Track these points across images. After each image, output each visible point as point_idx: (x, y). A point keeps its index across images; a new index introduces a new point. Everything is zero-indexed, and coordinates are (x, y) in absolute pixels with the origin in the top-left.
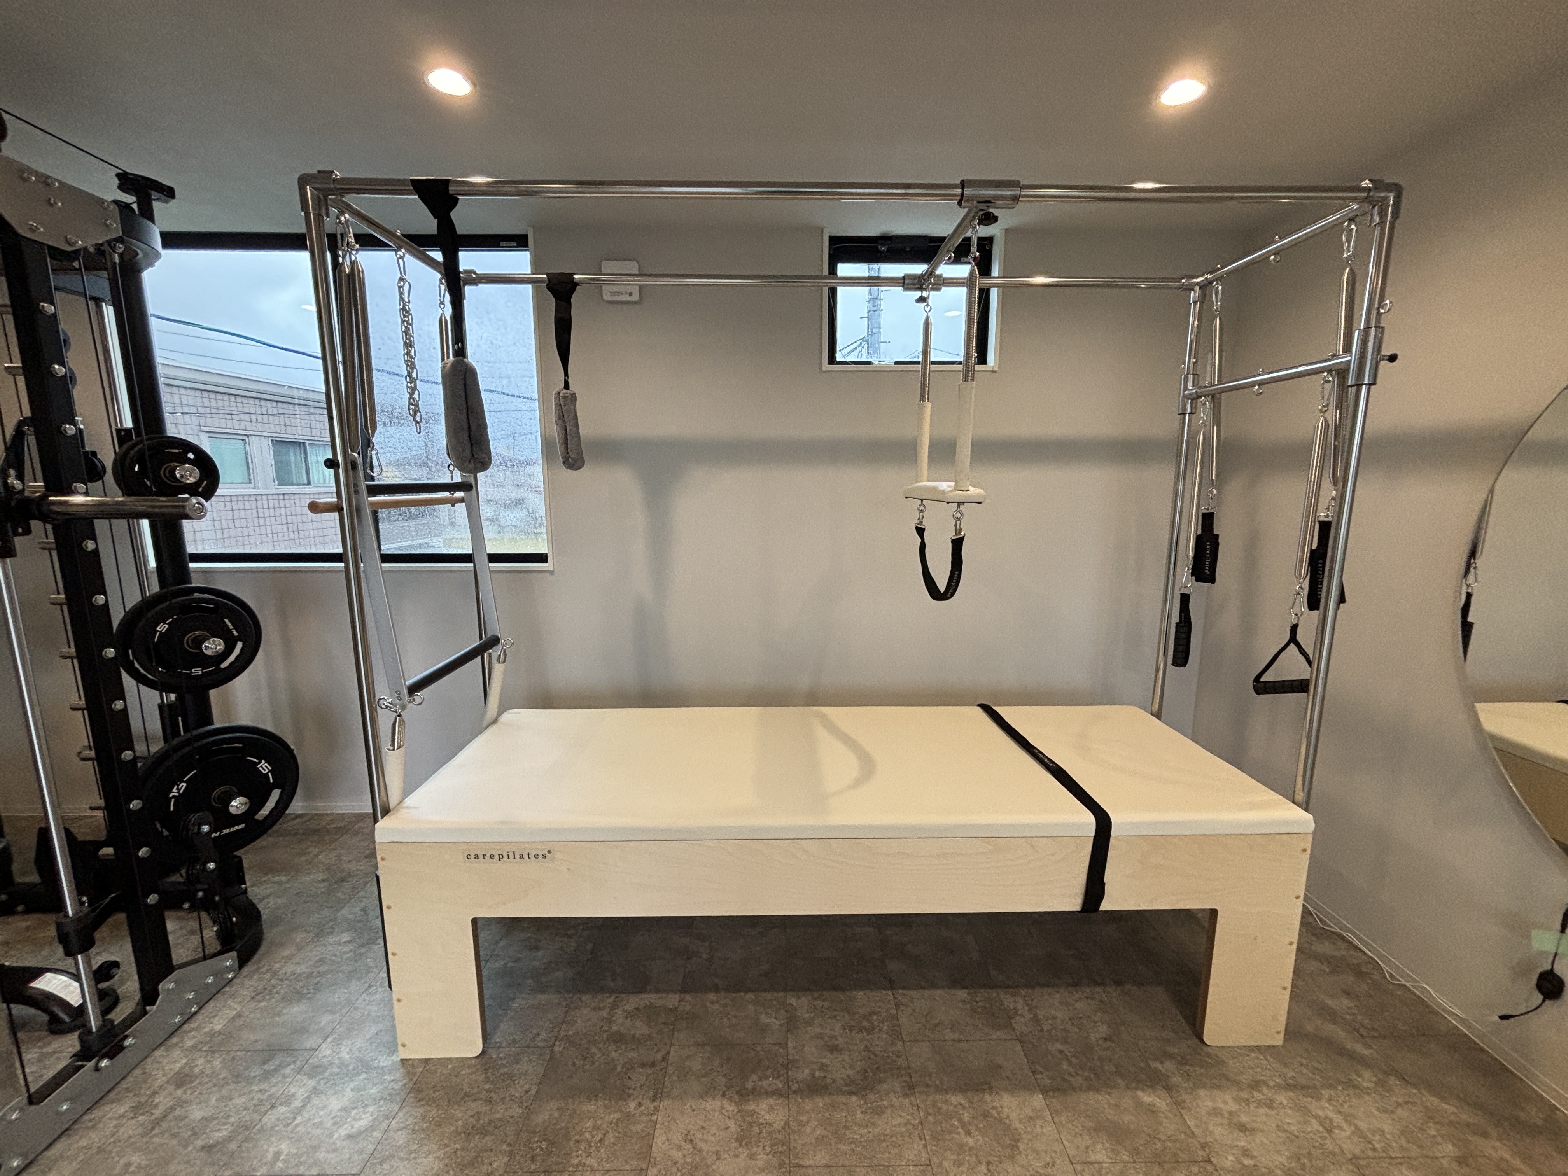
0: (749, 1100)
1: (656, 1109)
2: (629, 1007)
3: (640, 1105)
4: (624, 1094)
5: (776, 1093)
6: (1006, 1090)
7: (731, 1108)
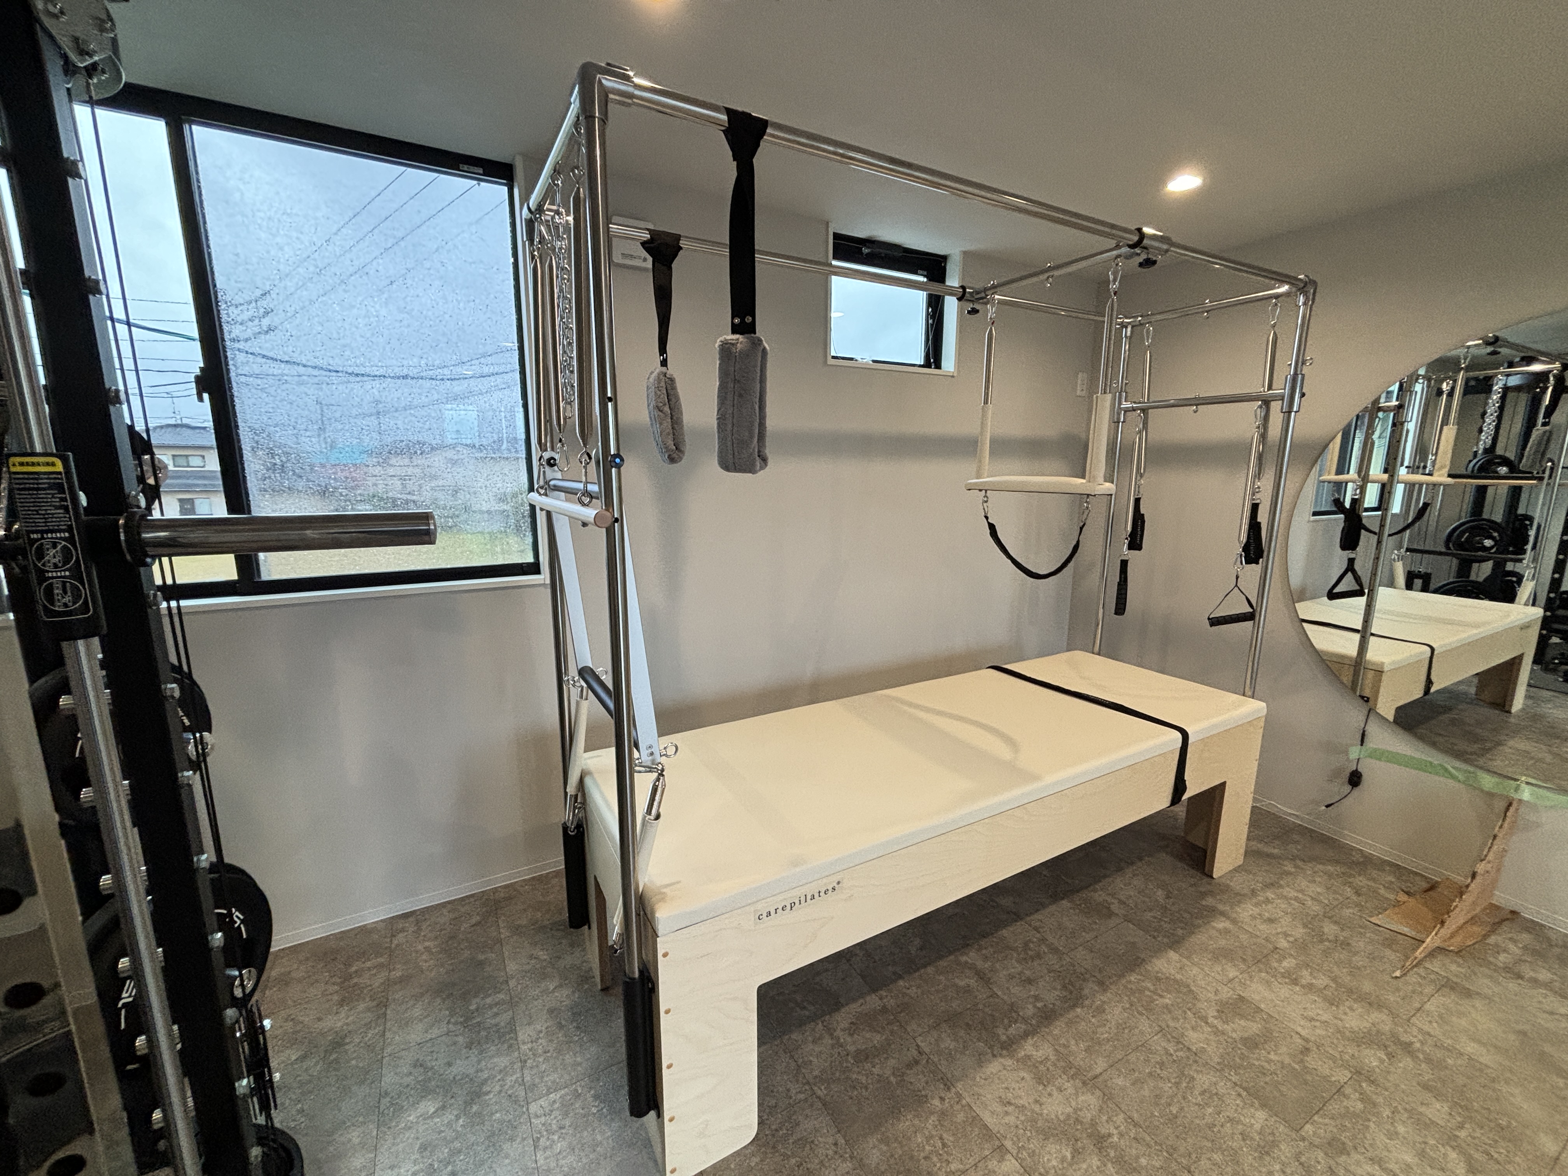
0: (1015, 1050)
1: (959, 1096)
2: (845, 1024)
3: (942, 1099)
4: (920, 1100)
5: (1026, 1035)
6: (1152, 957)
7: (1009, 1062)
